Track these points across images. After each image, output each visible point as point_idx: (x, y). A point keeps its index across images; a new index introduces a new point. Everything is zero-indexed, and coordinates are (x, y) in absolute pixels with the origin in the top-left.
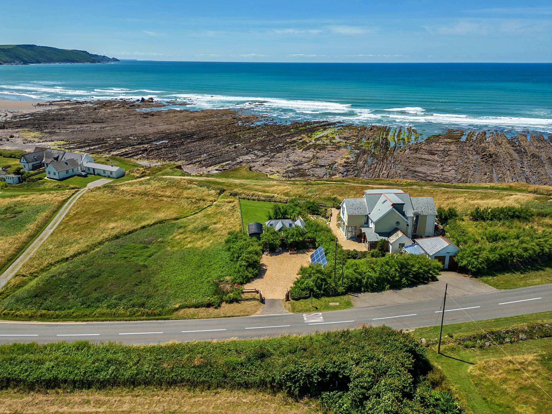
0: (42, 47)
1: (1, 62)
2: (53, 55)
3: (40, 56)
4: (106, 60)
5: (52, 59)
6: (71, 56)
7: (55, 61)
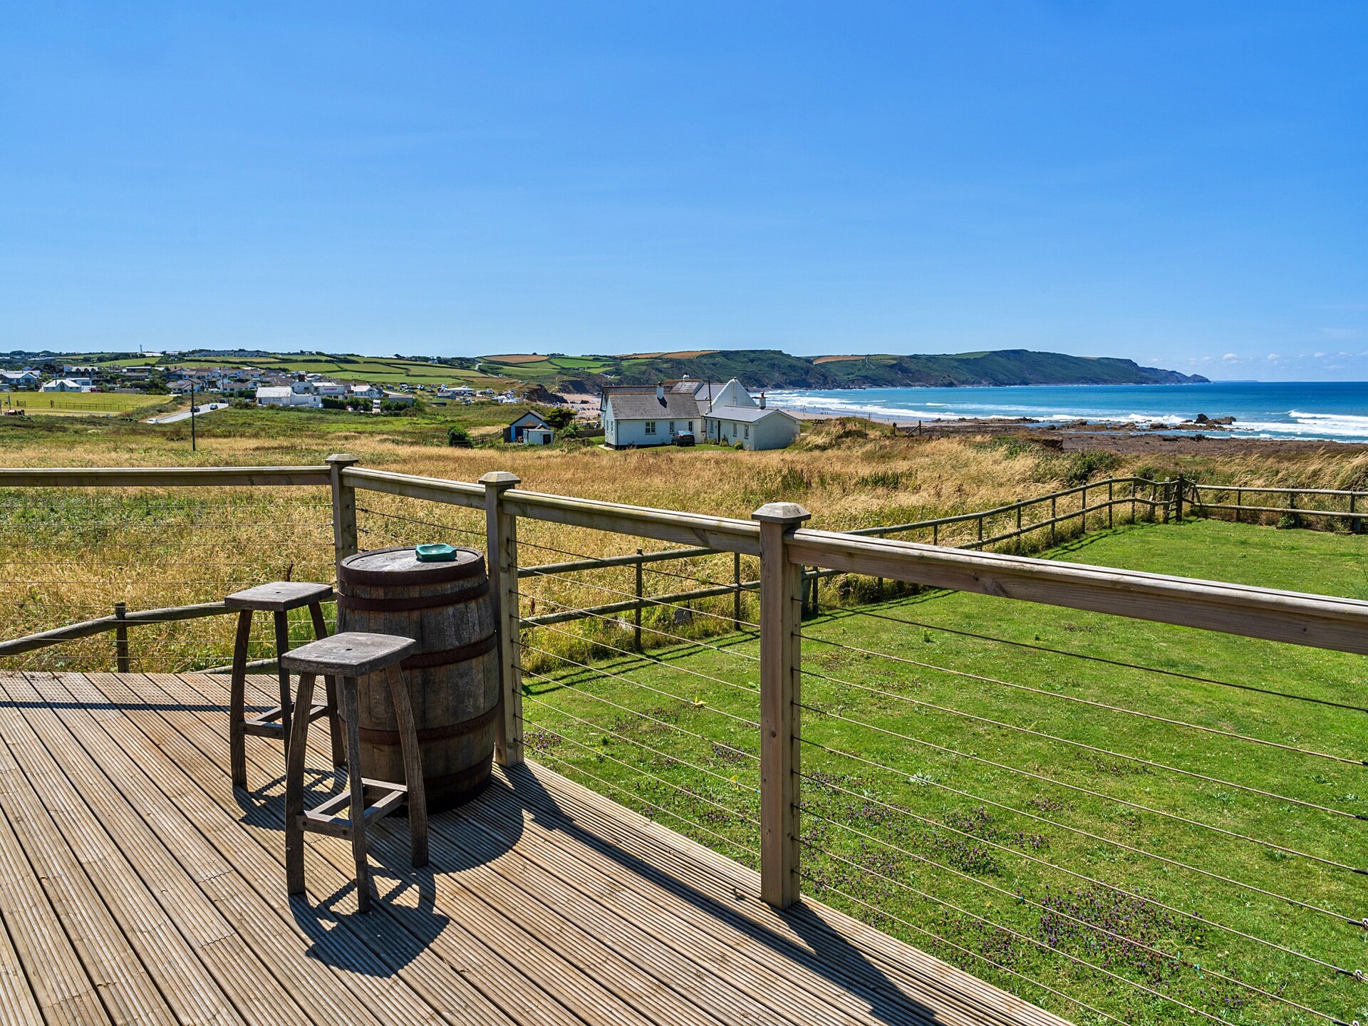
0: (1039, 353)
1: (955, 382)
2: (1058, 368)
3: (1031, 372)
4: (1175, 379)
5: (1053, 377)
6: (1095, 370)
7: (1057, 381)
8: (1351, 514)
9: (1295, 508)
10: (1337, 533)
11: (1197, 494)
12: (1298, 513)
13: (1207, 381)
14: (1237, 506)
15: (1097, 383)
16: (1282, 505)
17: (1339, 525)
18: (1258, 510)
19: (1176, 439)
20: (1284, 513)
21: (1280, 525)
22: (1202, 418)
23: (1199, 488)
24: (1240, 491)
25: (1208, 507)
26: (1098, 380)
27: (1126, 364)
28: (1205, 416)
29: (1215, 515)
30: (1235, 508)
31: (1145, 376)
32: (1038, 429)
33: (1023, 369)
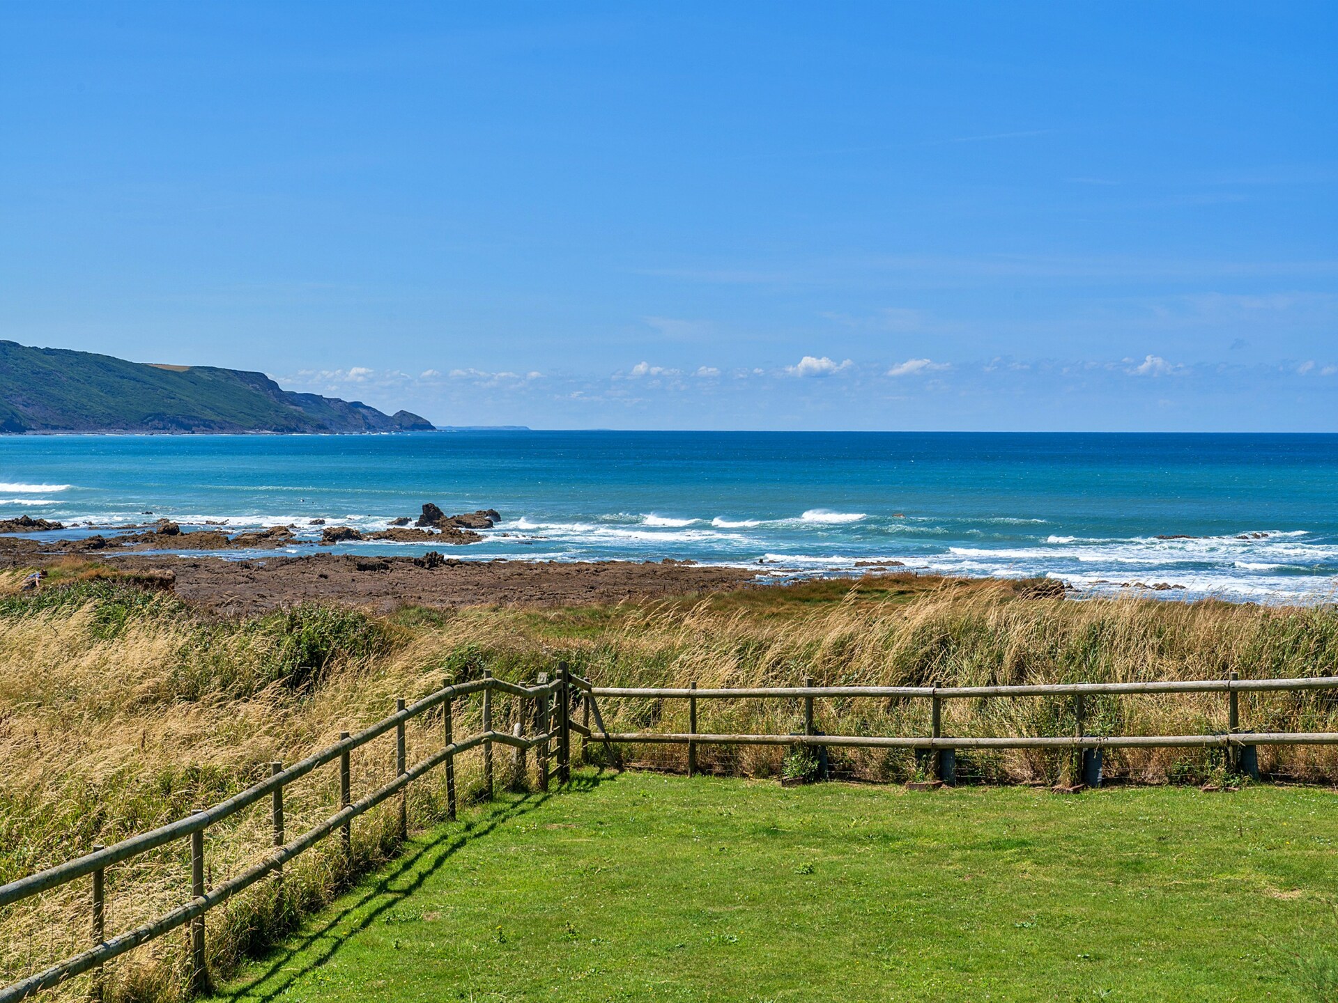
2: (95, 390)
3: (29, 399)
4: (362, 422)
5: (85, 412)
6: (183, 398)
7: (95, 422)
8: (936, 740)
9: (817, 733)
10: (911, 787)
11: (597, 712)
12: (824, 745)
13: (427, 426)
14: (690, 736)
15: (188, 428)
16: (789, 728)
17: (911, 767)
18: (738, 742)
19: (383, 565)
20: (793, 746)
21: (789, 774)
22: (431, 515)
23: (599, 695)
24: (693, 698)
25: (622, 740)
26: (191, 422)
27: (253, 383)
28: (437, 510)
29: (640, 760)
30: (685, 741)
31: (296, 414)
32: (65, 545)
33: (9, 393)
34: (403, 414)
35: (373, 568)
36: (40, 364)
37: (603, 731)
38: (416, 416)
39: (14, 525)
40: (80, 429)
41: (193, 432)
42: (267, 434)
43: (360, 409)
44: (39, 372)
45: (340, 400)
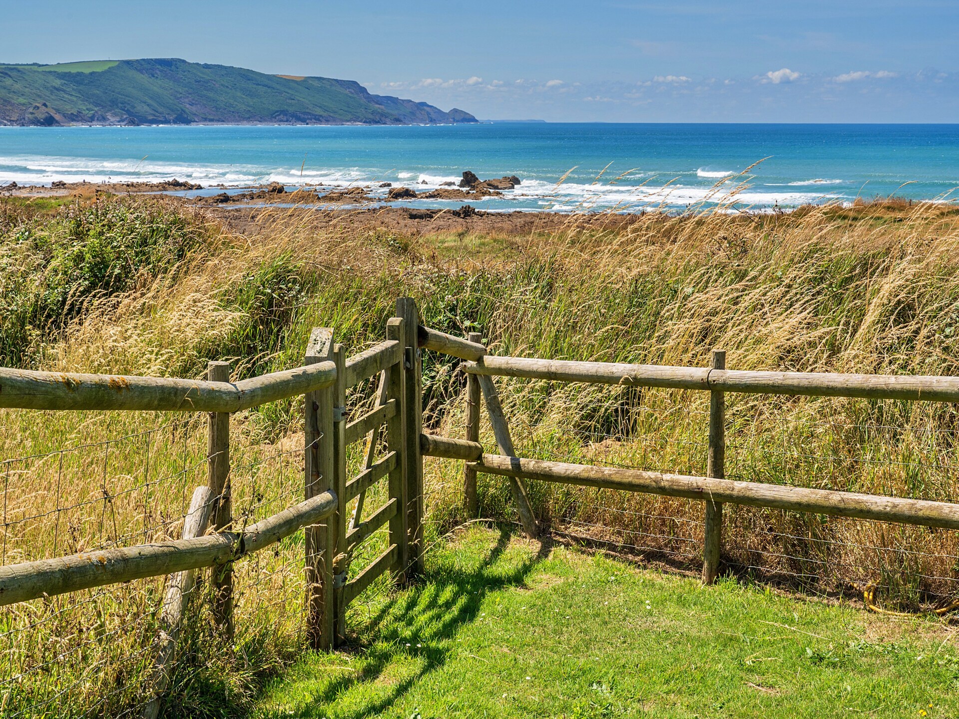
0: (206, 66)
1: (57, 117)
2: (239, 94)
3: (193, 100)
4: (426, 116)
5: (232, 109)
6: (301, 99)
7: (239, 117)
13: (473, 119)
15: (304, 121)
19: (429, 215)
22: (469, 179)
23: (500, 371)
24: (717, 390)
25: (549, 477)
26: (306, 117)
27: (349, 88)
28: (473, 176)
29: (589, 520)
30: (698, 494)
31: (380, 111)
32: (200, 200)
33: (179, 96)
34: (455, 111)
35: (421, 217)
36: (201, 75)
37: (509, 450)
38: (465, 113)
39: (167, 186)
40: (229, 122)
41: (307, 124)
42: (359, 125)
43: (425, 108)
44: (200, 81)
45: (410, 101)
